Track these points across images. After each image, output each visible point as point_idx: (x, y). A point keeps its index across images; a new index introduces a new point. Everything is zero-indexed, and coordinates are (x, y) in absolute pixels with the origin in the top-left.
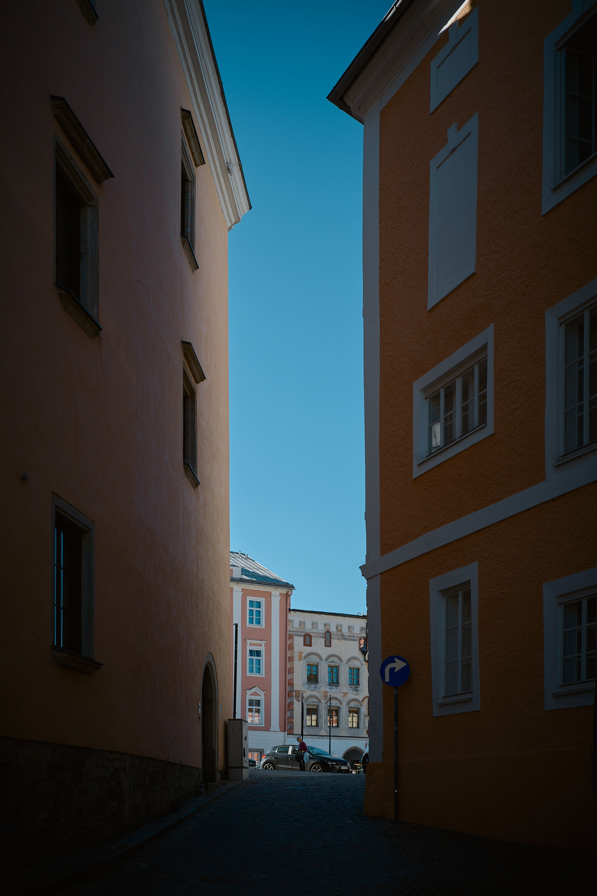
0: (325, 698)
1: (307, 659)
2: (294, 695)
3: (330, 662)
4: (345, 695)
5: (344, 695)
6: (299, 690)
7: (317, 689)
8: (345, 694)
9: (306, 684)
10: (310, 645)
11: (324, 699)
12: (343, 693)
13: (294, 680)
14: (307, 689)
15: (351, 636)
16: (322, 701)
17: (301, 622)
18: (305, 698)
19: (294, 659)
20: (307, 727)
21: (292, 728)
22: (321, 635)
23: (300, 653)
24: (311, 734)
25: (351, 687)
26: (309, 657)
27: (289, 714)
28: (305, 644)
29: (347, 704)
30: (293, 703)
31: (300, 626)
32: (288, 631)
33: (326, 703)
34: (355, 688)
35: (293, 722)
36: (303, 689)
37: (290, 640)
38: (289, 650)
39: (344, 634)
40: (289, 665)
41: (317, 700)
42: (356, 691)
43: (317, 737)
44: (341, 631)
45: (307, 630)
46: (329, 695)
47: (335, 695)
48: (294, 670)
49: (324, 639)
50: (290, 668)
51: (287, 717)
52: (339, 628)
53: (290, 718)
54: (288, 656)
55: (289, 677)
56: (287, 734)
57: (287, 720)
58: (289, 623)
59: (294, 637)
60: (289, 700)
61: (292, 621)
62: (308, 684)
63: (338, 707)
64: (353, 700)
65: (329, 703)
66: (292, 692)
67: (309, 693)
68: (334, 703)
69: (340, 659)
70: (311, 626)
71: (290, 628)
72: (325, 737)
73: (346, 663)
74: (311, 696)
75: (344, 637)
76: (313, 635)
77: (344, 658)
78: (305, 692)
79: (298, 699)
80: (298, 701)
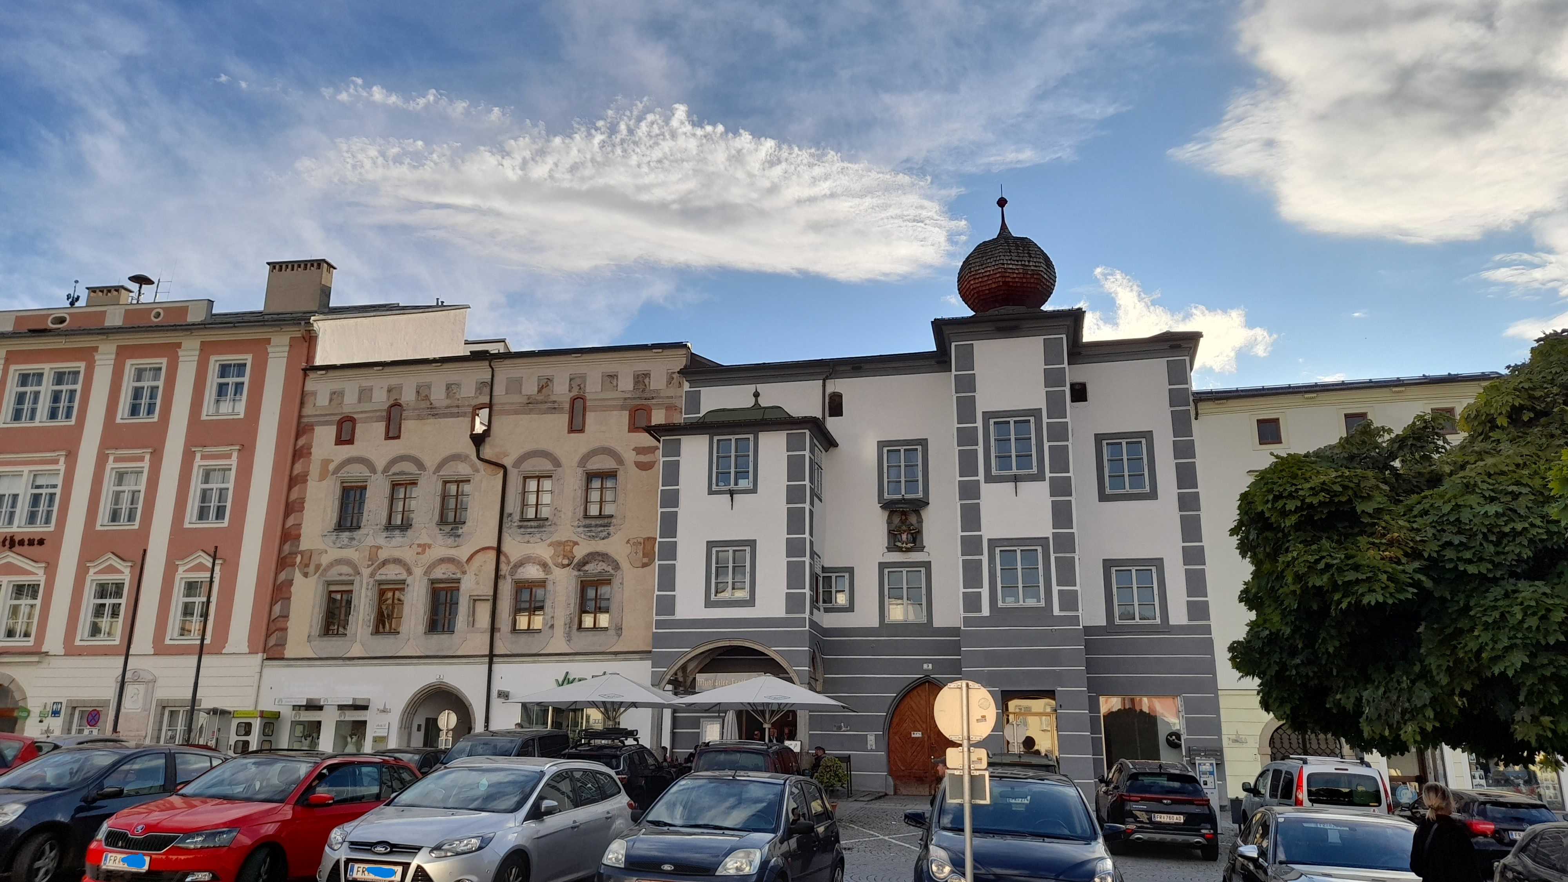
0: (370, 563)
1: (339, 475)
2: (298, 563)
3: (394, 474)
4: (424, 551)
5: (420, 550)
6: (311, 550)
7: (354, 542)
8: (424, 547)
9: (330, 534)
10: (351, 442)
11: (369, 566)
12: (419, 545)
13: (303, 528)
14: (331, 544)
15: (452, 407)
16: (363, 570)
17: (335, 393)
18: (322, 568)
19: (308, 478)
20: (318, 639)
21: (282, 644)
22: (378, 414)
23: (326, 462)
24: (324, 656)
25: (440, 530)
26: (345, 469)
27: (277, 608)
28: (339, 441)
29: (425, 573)
30: (290, 583)
31: (331, 400)
32: (300, 416)
33: (372, 575)
34: (452, 529)
35: (285, 629)
36: (322, 547)
37: (305, 437)
38: (299, 460)
39: (436, 404)
40: (294, 495)
41: (349, 570)
42: (453, 538)
43: (340, 662)
44: (427, 397)
45: (347, 410)
46: (383, 555)
47: (397, 554)
48: (305, 505)
49: (384, 423)
50: (297, 501)
51: (273, 617)
52: (423, 393)
53: (280, 619)
54: (295, 472)
55: (290, 522)
56: (267, 659)
57: (271, 625)
58: (306, 399)
59: (316, 428)
60: (282, 576)
61: (314, 394)
62: (335, 534)
63: (403, 582)
64: (442, 561)
65: (378, 573)
66: (294, 556)
67: (334, 554)
68: (392, 573)
69: (420, 465)
70: (356, 397)
71: (308, 410)
72: (361, 662)
73: (434, 473)
74: (338, 562)
75: (433, 412)
76: (359, 418)
77: (430, 461)
78: (326, 552)
79: (306, 570)
80: (306, 575)
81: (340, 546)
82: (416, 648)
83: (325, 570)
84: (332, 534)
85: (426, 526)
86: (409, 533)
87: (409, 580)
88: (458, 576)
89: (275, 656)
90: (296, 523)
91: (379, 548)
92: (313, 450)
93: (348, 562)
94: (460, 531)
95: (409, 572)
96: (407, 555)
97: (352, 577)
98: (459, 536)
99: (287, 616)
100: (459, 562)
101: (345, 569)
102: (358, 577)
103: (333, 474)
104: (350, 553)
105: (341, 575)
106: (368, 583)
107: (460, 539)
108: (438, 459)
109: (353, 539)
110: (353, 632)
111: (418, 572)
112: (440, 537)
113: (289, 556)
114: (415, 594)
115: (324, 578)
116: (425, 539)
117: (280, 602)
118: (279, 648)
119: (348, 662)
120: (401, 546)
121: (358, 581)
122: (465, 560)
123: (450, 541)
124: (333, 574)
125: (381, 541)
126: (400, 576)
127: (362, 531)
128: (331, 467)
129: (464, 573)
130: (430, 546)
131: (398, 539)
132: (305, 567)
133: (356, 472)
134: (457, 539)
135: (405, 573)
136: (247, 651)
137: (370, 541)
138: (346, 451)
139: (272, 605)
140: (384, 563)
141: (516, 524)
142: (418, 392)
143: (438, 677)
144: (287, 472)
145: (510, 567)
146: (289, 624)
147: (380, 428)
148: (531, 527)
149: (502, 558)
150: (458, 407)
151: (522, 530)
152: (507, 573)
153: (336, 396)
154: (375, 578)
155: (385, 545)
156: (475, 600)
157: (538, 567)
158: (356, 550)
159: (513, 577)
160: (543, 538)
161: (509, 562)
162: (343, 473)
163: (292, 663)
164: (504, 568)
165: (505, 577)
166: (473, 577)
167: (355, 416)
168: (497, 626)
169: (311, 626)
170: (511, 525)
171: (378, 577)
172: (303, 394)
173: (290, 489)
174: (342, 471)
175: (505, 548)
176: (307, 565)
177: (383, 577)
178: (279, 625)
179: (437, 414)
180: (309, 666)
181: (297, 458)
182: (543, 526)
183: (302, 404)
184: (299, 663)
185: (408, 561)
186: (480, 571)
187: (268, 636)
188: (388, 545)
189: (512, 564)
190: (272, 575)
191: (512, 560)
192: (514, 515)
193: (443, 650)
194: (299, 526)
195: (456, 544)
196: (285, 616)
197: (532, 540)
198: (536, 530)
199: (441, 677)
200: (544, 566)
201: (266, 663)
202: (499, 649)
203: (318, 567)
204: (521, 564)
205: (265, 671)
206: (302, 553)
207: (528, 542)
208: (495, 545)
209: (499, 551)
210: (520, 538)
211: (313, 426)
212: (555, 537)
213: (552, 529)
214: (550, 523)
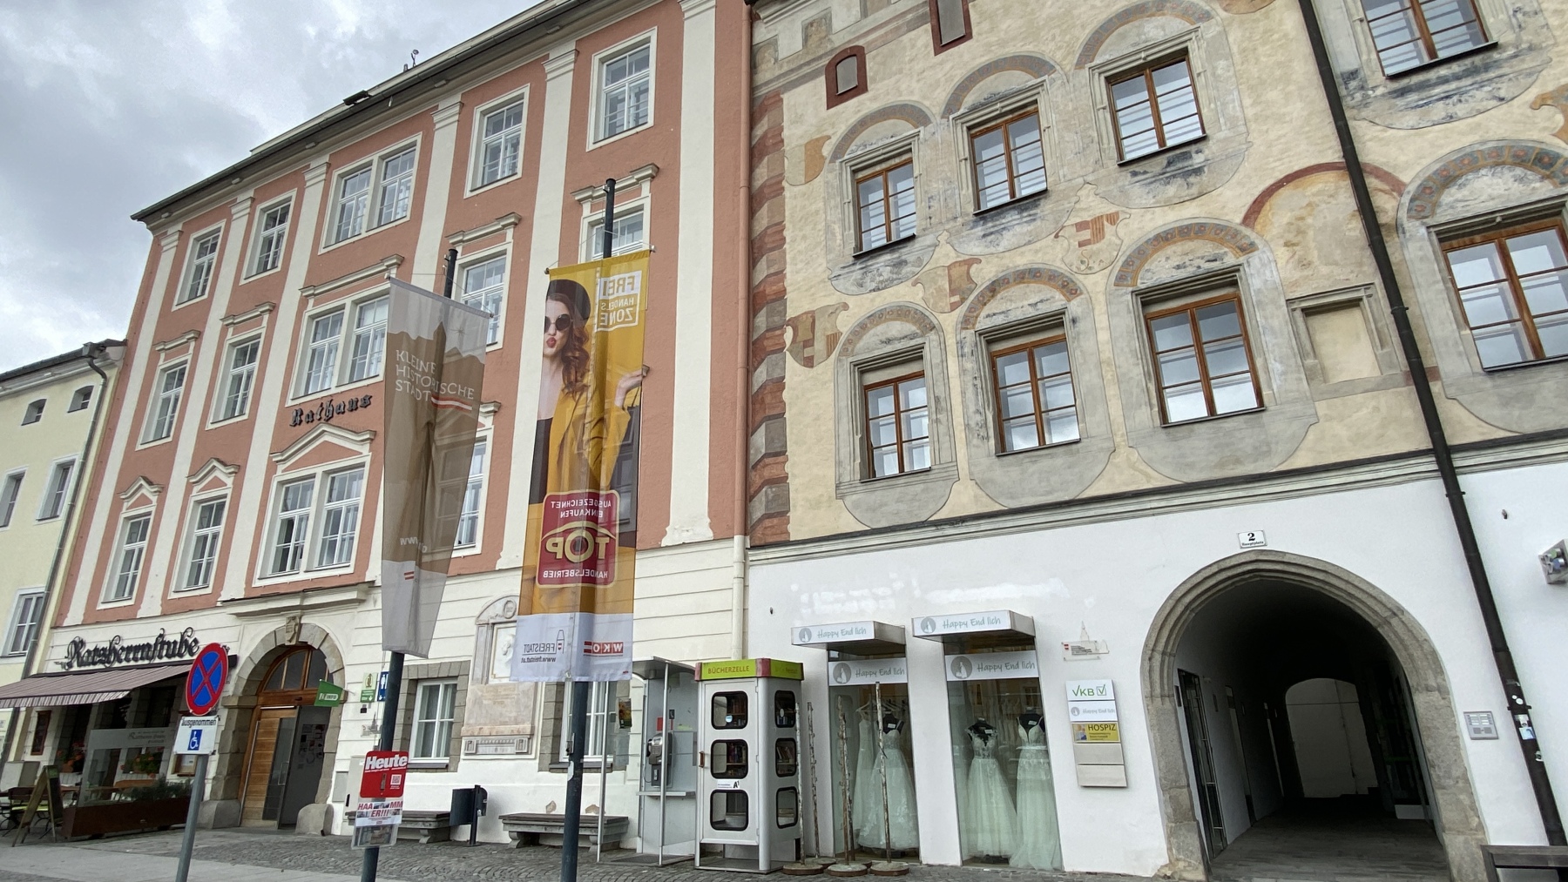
0: (956, 298)
1: (846, 157)
2: (788, 342)
3: (973, 109)
4: (1099, 234)
5: (1086, 234)
6: (814, 311)
7: (906, 270)
8: (1096, 227)
9: (846, 270)
10: (860, 88)
11: (954, 307)
12: (1081, 226)
13: (788, 276)
14: (855, 289)
16: (941, 317)
17: (811, 24)
18: (842, 339)
19: (784, 184)
20: (861, 488)
21: (780, 512)
22: (910, 16)
23: (814, 146)
24: (884, 524)
25: (1135, 174)
26: (858, 141)
27: (760, 439)
28: (836, 97)
29: (1121, 280)
30: (779, 384)
31: (806, 40)
32: (752, 89)
33: (966, 322)
34: (1169, 164)
35: (782, 480)
36: (833, 300)
37: (766, 119)
38: (761, 159)
40: (763, 220)
41: (910, 328)
42: (1179, 181)
43: (930, 532)
45: (840, 39)
46: (984, 274)
47: (1022, 261)
48: (785, 233)
49: (928, 27)
50: (769, 231)
51: (753, 459)
53: (767, 460)
54: (758, 184)
55: (762, 271)
56: (753, 548)
57: (752, 474)
58: (758, 57)
59: (785, 97)
60: (761, 375)
61: (772, 43)
62: (858, 266)
63: (1055, 321)
64: (1165, 238)
65: (983, 314)
66: (778, 332)
67: (862, 305)
68: (1020, 305)
69: (1035, 65)
70: (856, 11)
71: (766, 73)
72: (985, 525)
73: (1080, 65)
74: (877, 317)
76: (869, 43)
77: (1058, 48)
78: (845, 307)
79: (808, 352)
80: (809, 362)
81: (874, 285)
82: (1143, 467)
83: (849, 341)
84: (853, 268)
85: (1090, 178)
86: (1046, 207)
87: (1075, 307)
88: (1230, 260)
89: (770, 540)
90: (772, 271)
91: (974, 260)
92: (785, 134)
93: (902, 312)
94: (1198, 158)
95: (1070, 289)
96: (1055, 254)
97: (919, 341)
98: (1198, 171)
99: (783, 453)
100: (1220, 229)
101: (897, 328)
102: (932, 336)
103: (833, 160)
104: (905, 293)
105: (889, 341)
106: (960, 344)
107: (1205, 177)
108: (1083, 35)
109: (901, 263)
110: (945, 458)
111: (1096, 283)
112: (1137, 190)
113: (768, 335)
114: (1103, 336)
115: (851, 359)
116: (1092, 205)
117: (763, 427)
118: (775, 521)
119: (949, 531)
120: (1030, 243)
121: (935, 344)
122: (1239, 220)
123: (1172, 190)
124: (870, 347)
125: (974, 248)
126: (1044, 309)
127: (919, 243)
128: (827, 150)
129: (1246, 248)
131: (1017, 229)
132: (805, 347)
133: (880, 137)
134: (1192, 179)
135: (1058, 296)
136: (710, 535)
137: (945, 255)
138: (853, 110)
139: (748, 432)
140: (994, 289)
141: (1380, 91)
143: (1245, 539)
144: (743, 182)
145: (1406, 199)
146: (788, 468)
147: (924, 35)
148: (1444, 80)
149: (1372, 182)
151: (1412, 98)
152: (1403, 214)
153: (817, 27)
154: (979, 327)
155: (987, 251)
156: (1309, 312)
157: (1519, 171)
158: (914, 284)
159: (1430, 221)
160: (1502, 93)
161: (1397, 187)
162: (854, 150)
163: (810, 548)
164: (1387, 205)
165: (1397, 227)
166: (1282, 253)
167: (861, 43)
168: (1428, 363)
169: (839, 463)
170: (1366, 97)
171: (983, 323)
172: (753, 51)
173: (752, 213)
174: (853, 147)
175: (1374, 146)
176: (809, 343)
177: (999, 320)
178: (767, 473)
180: (851, 551)
181: (756, 160)
182: (1487, 68)
183: (753, 67)
184: (826, 546)
185: (1059, 266)
186: (1300, 232)
187: (748, 498)
188: (993, 250)
189: (1412, 188)
190: (740, 374)
191: (1405, 178)
192: (1366, 72)
193: (1238, 461)
194: (780, 274)
195: (1194, 191)
196: (778, 452)
197: (1460, 110)
198: (1469, 81)
199: (1258, 537)
200: (1539, 161)
201: (754, 555)
202: (1462, 426)
203: (832, 340)
204: (1447, 177)
205: (754, 573)
206: (794, 323)
207: (1451, 118)
208: (1334, 154)
209: (1353, 167)
210: (1411, 118)
211: (778, 95)
212: (1549, 82)
213: (1528, 63)
214: (1511, 52)
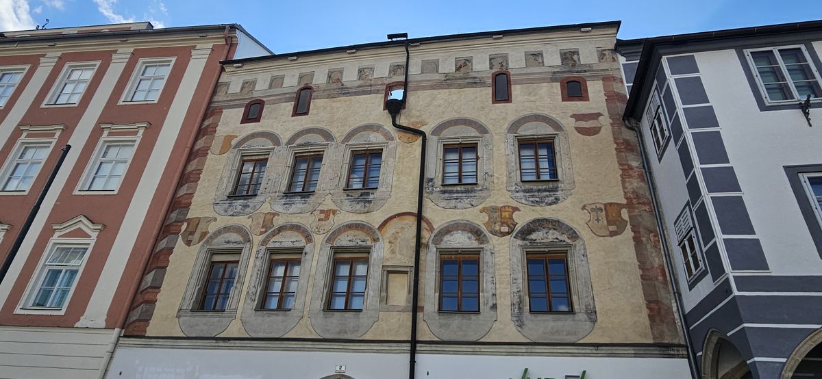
0: (263, 230)
1: (241, 148)
2: (183, 230)
3: (299, 145)
4: (327, 217)
5: (323, 216)
6: (200, 218)
7: (248, 210)
8: (327, 214)
9: (222, 202)
10: (257, 119)
11: (261, 233)
12: (322, 212)
13: (195, 197)
14: (223, 212)
15: (365, 86)
16: (254, 237)
17: (247, 83)
18: (208, 236)
19: (209, 152)
20: (190, 313)
21: (145, 320)
22: (288, 96)
23: (229, 138)
24: (194, 335)
25: (348, 195)
26: (248, 143)
27: (149, 278)
28: (246, 119)
29: (329, 240)
30: (170, 250)
31: (242, 89)
32: (210, 102)
33: (264, 242)
34: (361, 196)
35: (153, 302)
36: (211, 214)
37: (212, 118)
38: (203, 136)
39: (348, 85)
40: (192, 166)
41: (239, 238)
42: (362, 204)
43: (213, 343)
44: (339, 80)
45: (257, 94)
46: (279, 222)
47: (295, 220)
48: (201, 176)
49: (293, 103)
50: (194, 172)
51: (142, 288)
52: (334, 77)
53: (149, 290)
54: (197, 147)
55: (183, 191)
56: (124, 336)
57: (139, 296)
58: (219, 89)
59: (224, 111)
60: (163, 244)
61: (228, 85)
62: (228, 202)
63: (300, 251)
64: (350, 227)
65: (272, 240)
66: (180, 224)
67: (223, 221)
68: (288, 240)
69: (327, 136)
70: (267, 84)
71: (219, 97)
72: (238, 343)
73: (343, 142)
74: (227, 229)
75: (345, 91)
76: (268, 101)
77: (338, 132)
78: (215, 220)
79: (190, 238)
80: (189, 243)
81: (232, 213)
82: (311, 328)
83: (211, 238)
84: (225, 202)
85: (331, 192)
86: (312, 199)
87: (308, 248)
88: (369, 243)
89: (135, 333)
90: (188, 192)
91: (276, 214)
92: (218, 128)
93: (239, 230)
94: (371, 196)
95: (309, 239)
96: (307, 221)
97: (241, 246)
98: (370, 202)
99: (159, 288)
100: (370, 228)
101: (234, 237)
102: (248, 245)
103: (235, 148)
104: (243, 221)
105: (228, 242)
106: (258, 252)
107: (371, 205)
108: (348, 130)
109: (246, 206)
110: (233, 307)
111: (319, 239)
112: (347, 203)
113: (175, 224)
114: (314, 263)
115: (208, 247)
116: (328, 204)
117: (153, 272)
118: (142, 323)
119: (221, 343)
120: (301, 213)
121: (248, 249)
122: (377, 227)
123: (359, 207)
124: (219, 243)
125: (278, 208)
126: (297, 245)
127: (258, 199)
128: (234, 142)
129: (376, 240)
130: (334, 212)
131: (298, 205)
132: (190, 235)
133: (259, 144)
134: (367, 205)
135: (304, 240)
136: (103, 325)
137: (266, 208)
138: (252, 128)
139: (145, 273)
140: (281, 229)
141: (438, 189)
142: (329, 77)
143: (338, 369)
144: (189, 145)
145: (433, 235)
146: (159, 297)
147: (290, 106)
148: (458, 192)
149: (424, 225)
150: (371, 86)
151: (447, 195)
152: (430, 241)
153: (249, 85)
154: (268, 246)
155: (283, 211)
156: (389, 272)
157: (470, 235)
158: (249, 218)
159: (438, 246)
160: (473, 203)
161: (431, 229)
162: (245, 146)
163: (153, 342)
164: (426, 236)
165: (427, 246)
166: (387, 245)
167: (264, 99)
168: (420, 304)
169: (184, 299)
170: (433, 190)
171: (271, 245)
172: (217, 85)
173: (188, 160)
174: (245, 145)
175: (427, 214)
176: (192, 233)
177: (277, 245)
178: (147, 297)
179: (348, 93)
180: (173, 347)
181: (200, 136)
182: (472, 191)
183: (214, 92)
184: (161, 342)
185: (308, 227)
186: (396, 238)
187: (131, 308)
188: (286, 212)
189: (436, 231)
190: (151, 241)
191: (435, 227)
192: (435, 180)
193: (346, 332)
194: (191, 195)
195: (366, 210)
196: (156, 287)
197: (459, 205)
198: (464, 195)
199: (343, 369)
200: (477, 233)
201: (122, 341)
202: (424, 333)
203: (204, 234)
204: (447, 230)
205: (120, 352)
206: (189, 221)
207: (455, 207)
208: (415, 211)
209: (419, 217)
210: (444, 203)
211: (221, 109)
212: (489, 203)
213: (484, 194)
214: (480, 188)
